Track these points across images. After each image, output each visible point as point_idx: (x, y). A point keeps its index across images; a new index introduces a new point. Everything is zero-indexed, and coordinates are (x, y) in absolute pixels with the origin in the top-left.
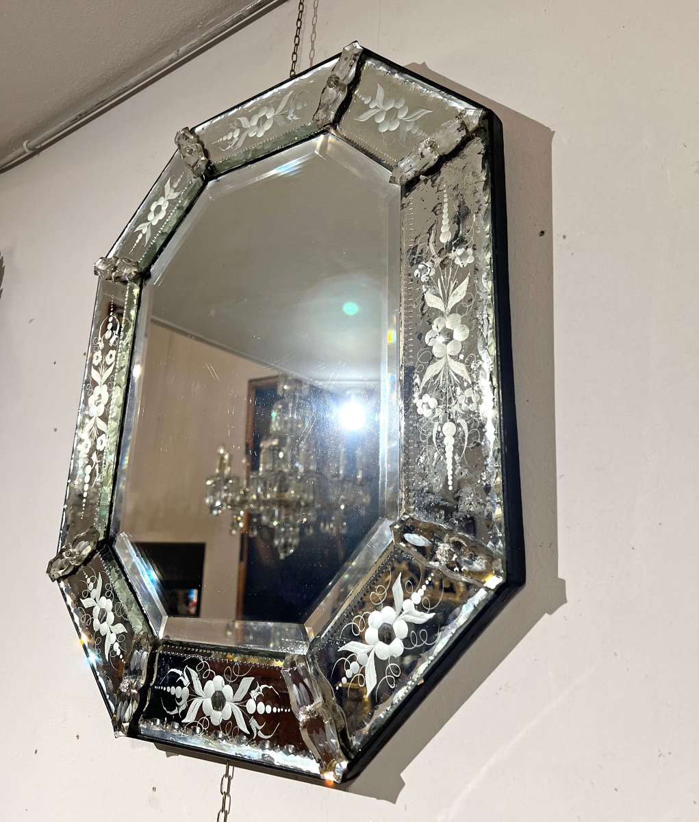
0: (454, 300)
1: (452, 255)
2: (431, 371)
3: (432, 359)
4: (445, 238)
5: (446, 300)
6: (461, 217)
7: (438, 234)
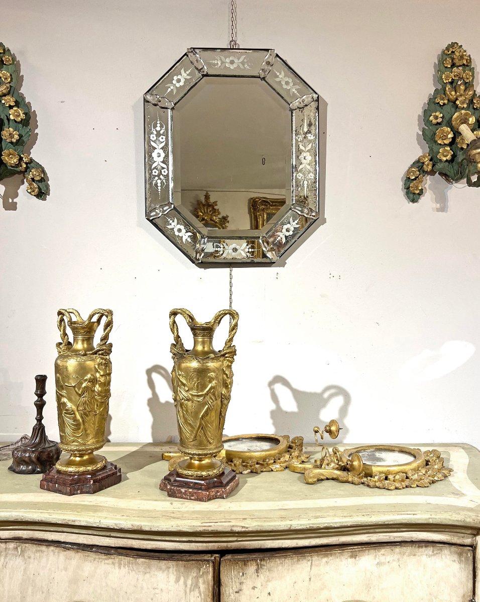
0: (307, 149)
1: (307, 135)
2: (301, 167)
3: (301, 164)
4: (306, 130)
5: (305, 148)
6: (310, 125)
7: (303, 128)
